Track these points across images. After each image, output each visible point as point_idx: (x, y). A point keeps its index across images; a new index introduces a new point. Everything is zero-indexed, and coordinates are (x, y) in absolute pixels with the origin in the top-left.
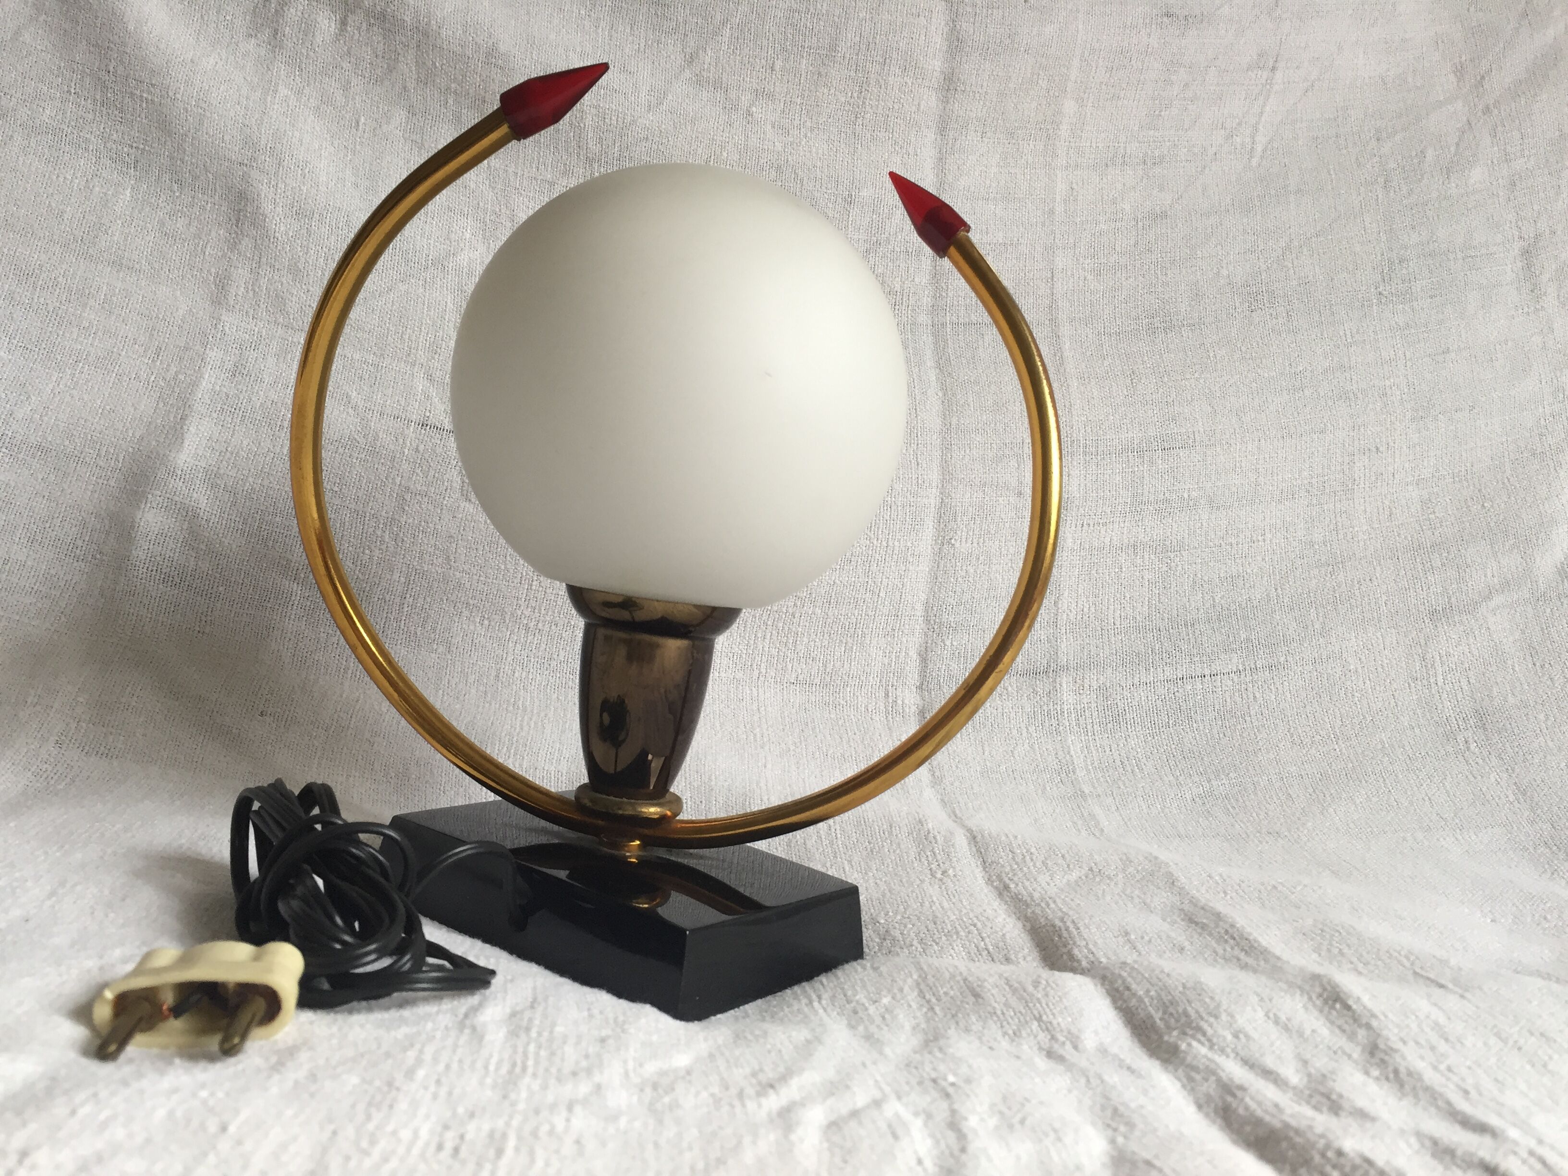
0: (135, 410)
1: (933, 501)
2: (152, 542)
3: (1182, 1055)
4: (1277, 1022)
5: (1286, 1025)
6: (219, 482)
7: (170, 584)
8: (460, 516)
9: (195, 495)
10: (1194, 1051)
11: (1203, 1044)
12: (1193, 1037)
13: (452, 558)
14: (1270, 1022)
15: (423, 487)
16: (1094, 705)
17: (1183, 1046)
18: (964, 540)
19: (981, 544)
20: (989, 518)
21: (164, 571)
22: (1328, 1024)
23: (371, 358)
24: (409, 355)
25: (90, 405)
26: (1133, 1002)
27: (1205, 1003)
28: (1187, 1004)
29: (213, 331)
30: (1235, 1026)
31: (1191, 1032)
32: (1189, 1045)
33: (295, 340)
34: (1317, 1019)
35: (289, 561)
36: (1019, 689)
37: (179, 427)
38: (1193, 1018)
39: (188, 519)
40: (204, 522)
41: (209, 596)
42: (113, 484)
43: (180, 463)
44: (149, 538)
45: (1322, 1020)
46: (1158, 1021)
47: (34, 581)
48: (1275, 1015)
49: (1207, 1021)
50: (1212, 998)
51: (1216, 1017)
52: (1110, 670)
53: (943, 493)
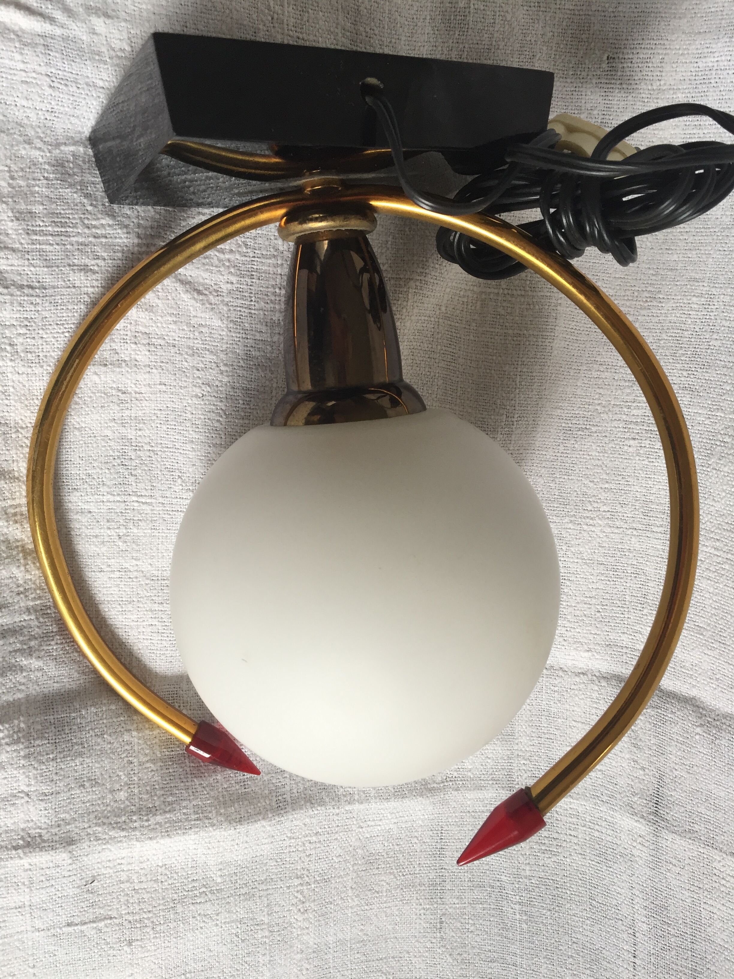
16: (618, 842)
36: (641, 780)
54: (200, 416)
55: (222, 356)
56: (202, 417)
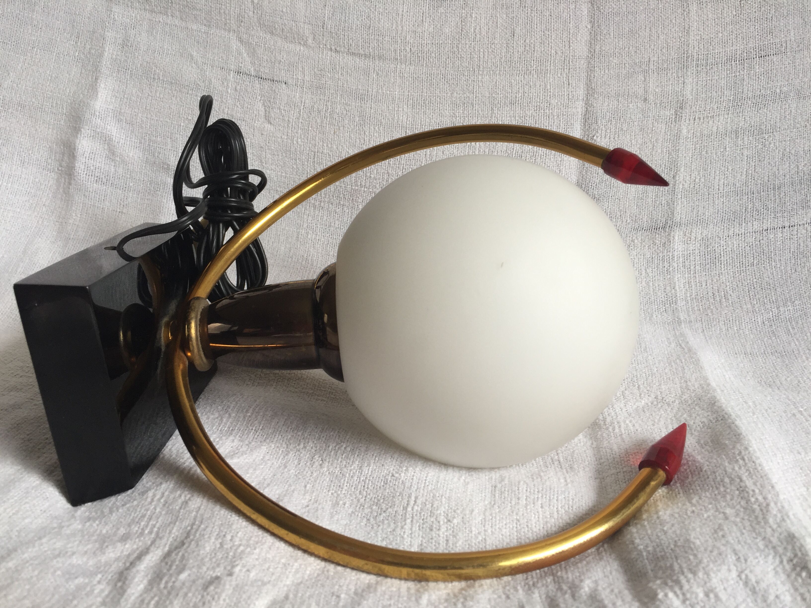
0: (69, 75)
1: (580, 110)
2: (87, 158)
3: (658, 603)
4: (746, 583)
5: (754, 588)
6: (122, 118)
7: (100, 183)
8: (266, 133)
9: (109, 127)
10: (668, 602)
11: (677, 596)
12: (671, 588)
13: (263, 161)
14: (741, 583)
15: (242, 115)
16: (697, 251)
17: (661, 595)
18: (603, 136)
19: (616, 139)
20: (622, 120)
21: (96, 175)
22: (792, 591)
23: (203, 28)
24: (226, 24)
25: (43, 74)
27: (689, 560)
28: (674, 559)
29: (108, 19)
30: (708, 585)
31: (670, 583)
32: (666, 595)
33: (157, 20)
34: (783, 583)
35: (168, 165)
36: (643, 241)
37: (94, 84)
38: (676, 572)
39: (107, 142)
40: (116, 144)
41: (124, 189)
42: (63, 123)
43: (97, 107)
44: (85, 156)
45: (788, 586)
47: (27, 187)
48: (747, 576)
49: (686, 577)
50: (695, 556)
51: (695, 573)
52: (711, 226)
53: (587, 104)
54: (339, 461)
55: (291, 447)
56: (340, 459)
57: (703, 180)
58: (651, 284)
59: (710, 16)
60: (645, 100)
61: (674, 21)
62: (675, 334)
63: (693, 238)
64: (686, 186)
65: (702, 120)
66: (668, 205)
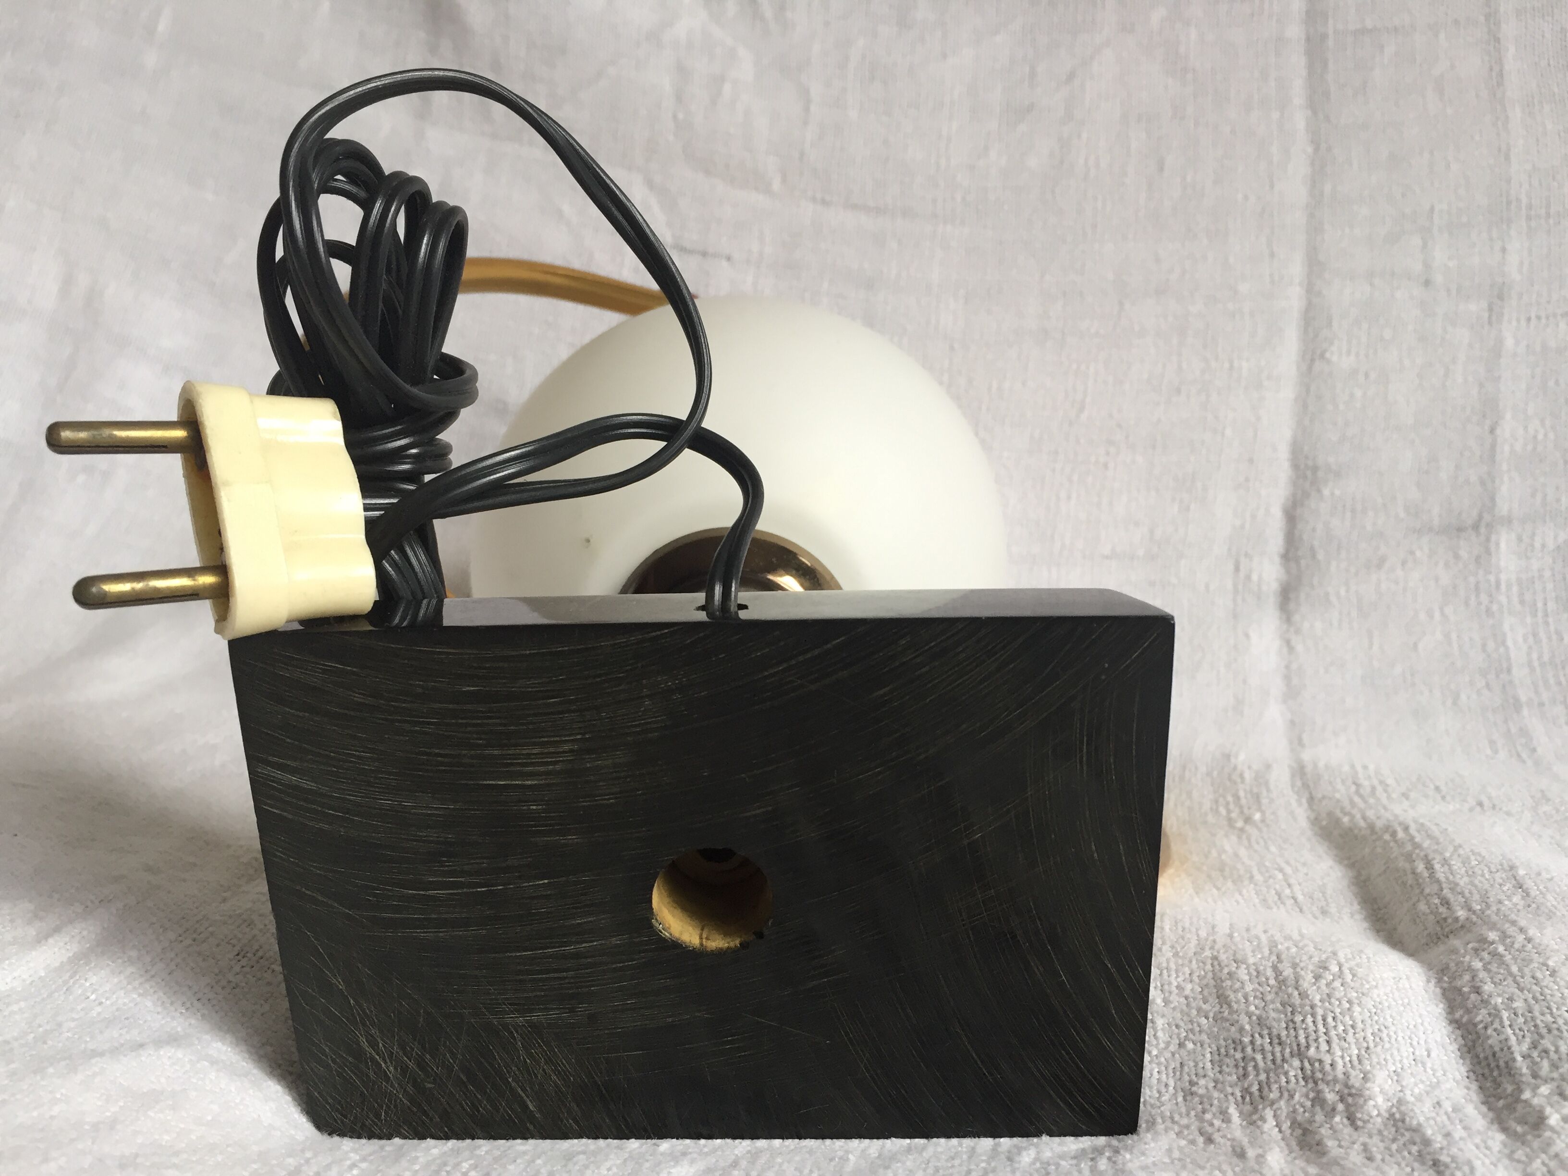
1: (1295, 303)
16: (1548, 573)
17: (1554, 1119)
18: (1344, 353)
19: (1371, 357)
26: (1482, 1015)
36: (1432, 553)
46: (1519, 1058)
53: (1311, 291)
57: (1551, 436)
58: (1454, 636)
59: (1549, 126)
60: (1427, 283)
61: (1477, 138)
62: (1509, 731)
63: (1537, 545)
64: (1518, 447)
65: (1544, 321)
66: (1483, 483)
